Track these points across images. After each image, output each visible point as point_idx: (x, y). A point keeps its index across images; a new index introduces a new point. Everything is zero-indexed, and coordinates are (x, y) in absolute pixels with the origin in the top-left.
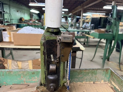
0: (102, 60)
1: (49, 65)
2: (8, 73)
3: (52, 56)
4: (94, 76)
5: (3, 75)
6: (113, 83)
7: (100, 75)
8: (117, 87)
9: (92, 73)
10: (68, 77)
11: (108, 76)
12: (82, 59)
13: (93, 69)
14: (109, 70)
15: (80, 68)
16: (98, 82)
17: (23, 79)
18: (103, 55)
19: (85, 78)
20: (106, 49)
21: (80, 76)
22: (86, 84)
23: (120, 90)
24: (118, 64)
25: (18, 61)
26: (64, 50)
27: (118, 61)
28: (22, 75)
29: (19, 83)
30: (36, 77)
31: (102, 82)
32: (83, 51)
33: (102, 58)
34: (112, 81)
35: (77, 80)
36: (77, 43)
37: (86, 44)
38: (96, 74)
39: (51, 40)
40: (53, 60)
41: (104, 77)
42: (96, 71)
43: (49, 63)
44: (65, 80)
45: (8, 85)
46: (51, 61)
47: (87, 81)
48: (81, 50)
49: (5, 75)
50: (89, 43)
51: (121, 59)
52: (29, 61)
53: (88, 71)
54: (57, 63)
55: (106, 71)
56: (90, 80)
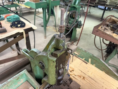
30: (22, 79)
37: (19, 13)
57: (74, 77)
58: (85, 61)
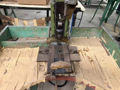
0: (99, 22)
1: (57, 22)
2: (22, 28)
3: (60, 15)
4: (89, 33)
5: (19, 30)
6: (102, 38)
7: (94, 32)
8: (104, 41)
9: (88, 30)
10: (70, 31)
11: (100, 33)
12: (81, 20)
13: (89, 28)
14: (102, 29)
15: (79, 26)
16: (91, 38)
17: (35, 33)
18: (101, 16)
19: (82, 34)
20: (106, 11)
21: (77, 33)
22: (82, 38)
23: (106, 43)
24: (114, 26)
25: (23, 19)
26: (69, 10)
27: (115, 23)
28: (33, 30)
29: (32, 36)
30: (45, 32)
31: (95, 37)
32: (83, 12)
33: (100, 19)
34: (102, 37)
35: (75, 35)
36: (78, 4)
37: (87, 4)
38: (90, 31)
39: (60, 2)
40: (60, 18)
41: (96, 34)
42: (91, 29)
43: (58, 20)
44: (67, 33)
45: (23, 37)
46: (59, 19)
47: (82, 37)
48: (81, 11)
49: (20, 30)
50: (90, 3)
51: (118, 21)
52: (34, 20)
53: (84, 29)
54: (64, 20)
55: (99, 29)
56: (85, 36)
57: (83, 55)
58: (109, 52)
